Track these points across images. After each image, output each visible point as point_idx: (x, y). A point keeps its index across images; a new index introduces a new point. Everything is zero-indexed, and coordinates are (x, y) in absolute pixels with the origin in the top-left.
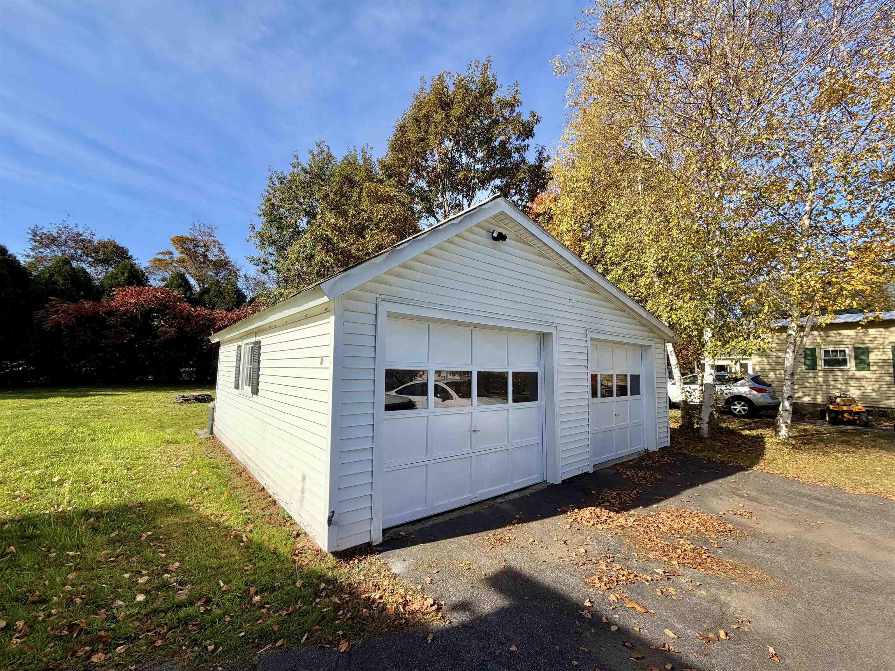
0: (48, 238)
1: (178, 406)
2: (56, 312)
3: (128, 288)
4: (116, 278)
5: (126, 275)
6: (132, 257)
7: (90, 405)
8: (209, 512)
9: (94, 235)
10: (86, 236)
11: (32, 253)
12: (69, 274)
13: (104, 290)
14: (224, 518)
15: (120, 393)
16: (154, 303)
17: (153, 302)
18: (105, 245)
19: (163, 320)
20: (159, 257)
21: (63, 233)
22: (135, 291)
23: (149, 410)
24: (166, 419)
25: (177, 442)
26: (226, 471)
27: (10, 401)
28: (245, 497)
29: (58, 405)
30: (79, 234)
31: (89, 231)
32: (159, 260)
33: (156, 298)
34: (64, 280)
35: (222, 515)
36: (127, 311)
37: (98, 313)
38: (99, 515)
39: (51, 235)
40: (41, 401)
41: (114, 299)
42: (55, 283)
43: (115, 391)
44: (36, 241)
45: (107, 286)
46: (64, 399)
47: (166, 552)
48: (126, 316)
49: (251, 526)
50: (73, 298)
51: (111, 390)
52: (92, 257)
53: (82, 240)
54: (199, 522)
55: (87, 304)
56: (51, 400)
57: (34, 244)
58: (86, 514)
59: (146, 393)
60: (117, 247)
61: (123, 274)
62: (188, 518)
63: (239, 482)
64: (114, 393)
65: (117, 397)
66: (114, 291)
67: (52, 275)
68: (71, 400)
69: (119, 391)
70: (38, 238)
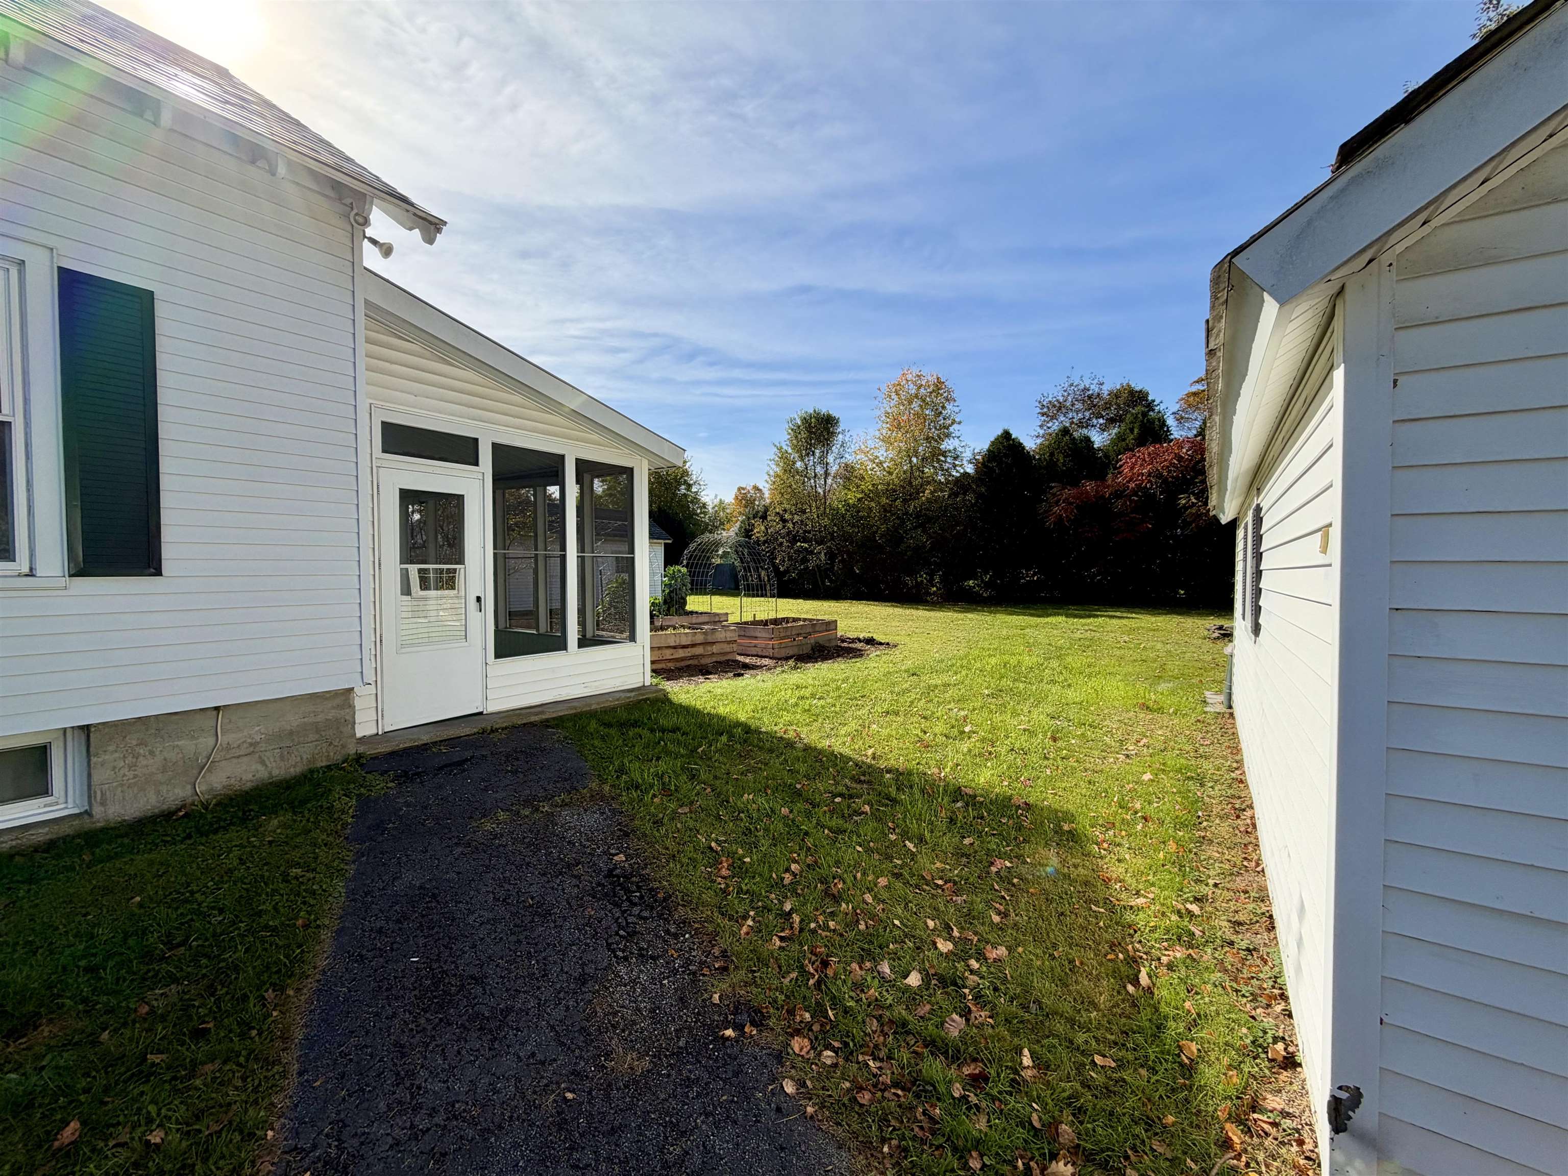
0: (1054, 406)
1: (1208, 644)
2: (1057, 503)
3: (1139, 451)
4: (1124, 440)
5: (1136, 431)
6: (1154, 401)
7: (1087, 631)
8: (1117, 871)
9: (1102, 384)
10: (1094, 389)
11: (1042, 432)
12: (1069, 448)
13: (1110, 462)
14: (1141, 901)
15: (1134, 615)
16: (1177, 468)
17: (1174, 465)
18: (1116, 395)
19: (1194, 494)
20: (1194, 389)
21: (1069, 394)
22: (1149, 454)
23: (1159, 646)
24: (1173, 667)
25: (1160, 710)
26: (1213, 794)
27: (1015, 618)
28: (1212, 873)
29: (1055, 627)
30: (1086, 389)
31: (1096, 381)
32: (1195, 394)
33: (1180, 459)
34: (1065, 457)
35: (1138, 893)
36: (1139, 486)
37: (1103, 497)
38: (971, 801)
39: (1057, 401)
40: (1039, 620)
41: (1120, 473)
42: (1055, 464)
43: (1128, 612)
44: (1043, 414)
45: (1112, 454)
46: (1064, 618)
47: (1005, 915)
48: (1137, 496)
49: (1179, 953)
50: (1074, 482)
51: (1123, 610)
52: (1102, 417)
53: (1090, 397)
54: (1086, 883)
55: (1089, 486)
56: (1049, 619)
57: (1043, 418)
58: (957, 793)
59: (1168, 618)
60: (1132, 392)
61: (1132, 430)
62: (1076, 866)
63: (1222, 829)
64: (1125, 615)
65: (1124, 621)
66: (1121, 460)
67: (1052, 454)
68: (1071, 620)
69: (1132, 613)
70: (1045, 410)
